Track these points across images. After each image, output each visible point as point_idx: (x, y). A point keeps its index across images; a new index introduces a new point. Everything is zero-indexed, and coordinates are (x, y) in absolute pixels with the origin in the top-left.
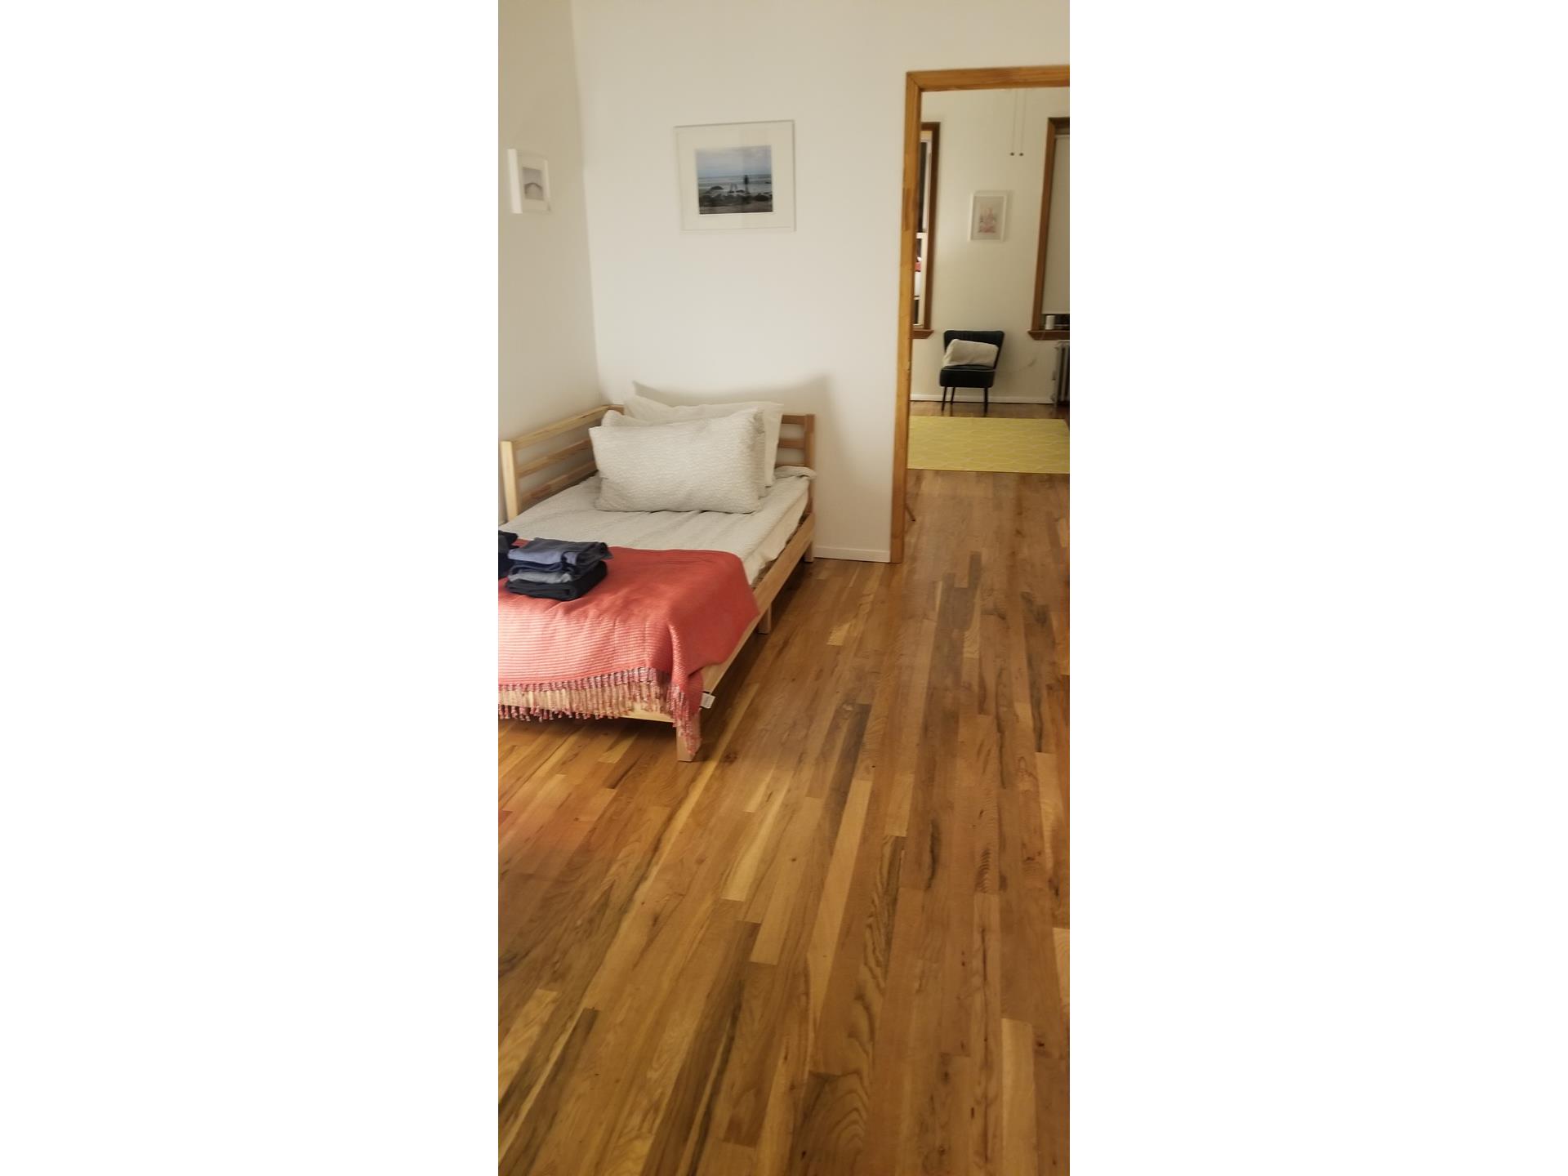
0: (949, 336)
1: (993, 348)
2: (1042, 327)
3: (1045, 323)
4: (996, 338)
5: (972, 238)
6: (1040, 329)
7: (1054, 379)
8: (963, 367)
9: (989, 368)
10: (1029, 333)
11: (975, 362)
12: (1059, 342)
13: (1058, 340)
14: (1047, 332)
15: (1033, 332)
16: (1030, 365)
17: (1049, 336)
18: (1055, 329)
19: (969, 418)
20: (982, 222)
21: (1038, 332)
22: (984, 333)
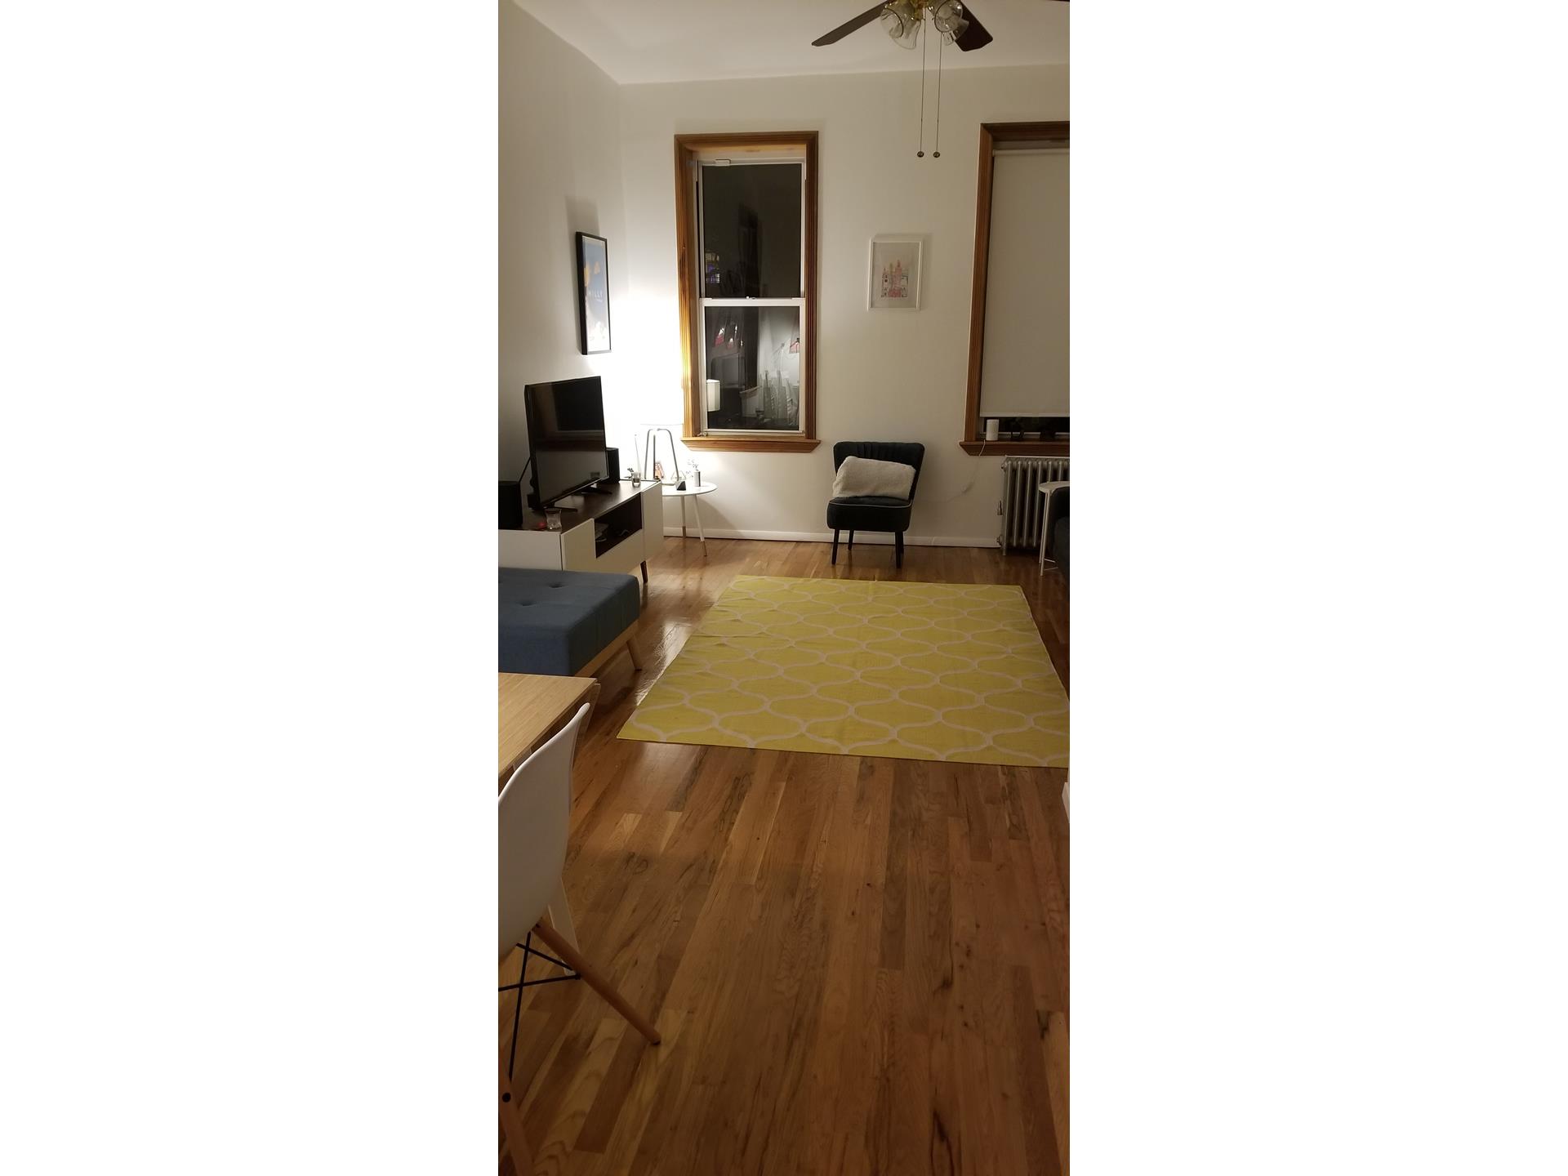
0: (842, 451)
1: (908, 470)
2: (981, 437)
3: (985, 430)
4: (911, 454)
5: (872, 305)
6: (977, 440)
7: (1001, 514)
8: (862, 499)
9: (901, 502)
10: (962, 445)
11: (881, 492)
12: (1008, 459)
13: (1006, 456)
14: (988, 443)
15: (968, 443)
16: (966, 492)
17: (992, 450)
18: (999, 440)
19: (871, 582)
20: (886, 281)
21: (974, 445)
22: (894, 445)
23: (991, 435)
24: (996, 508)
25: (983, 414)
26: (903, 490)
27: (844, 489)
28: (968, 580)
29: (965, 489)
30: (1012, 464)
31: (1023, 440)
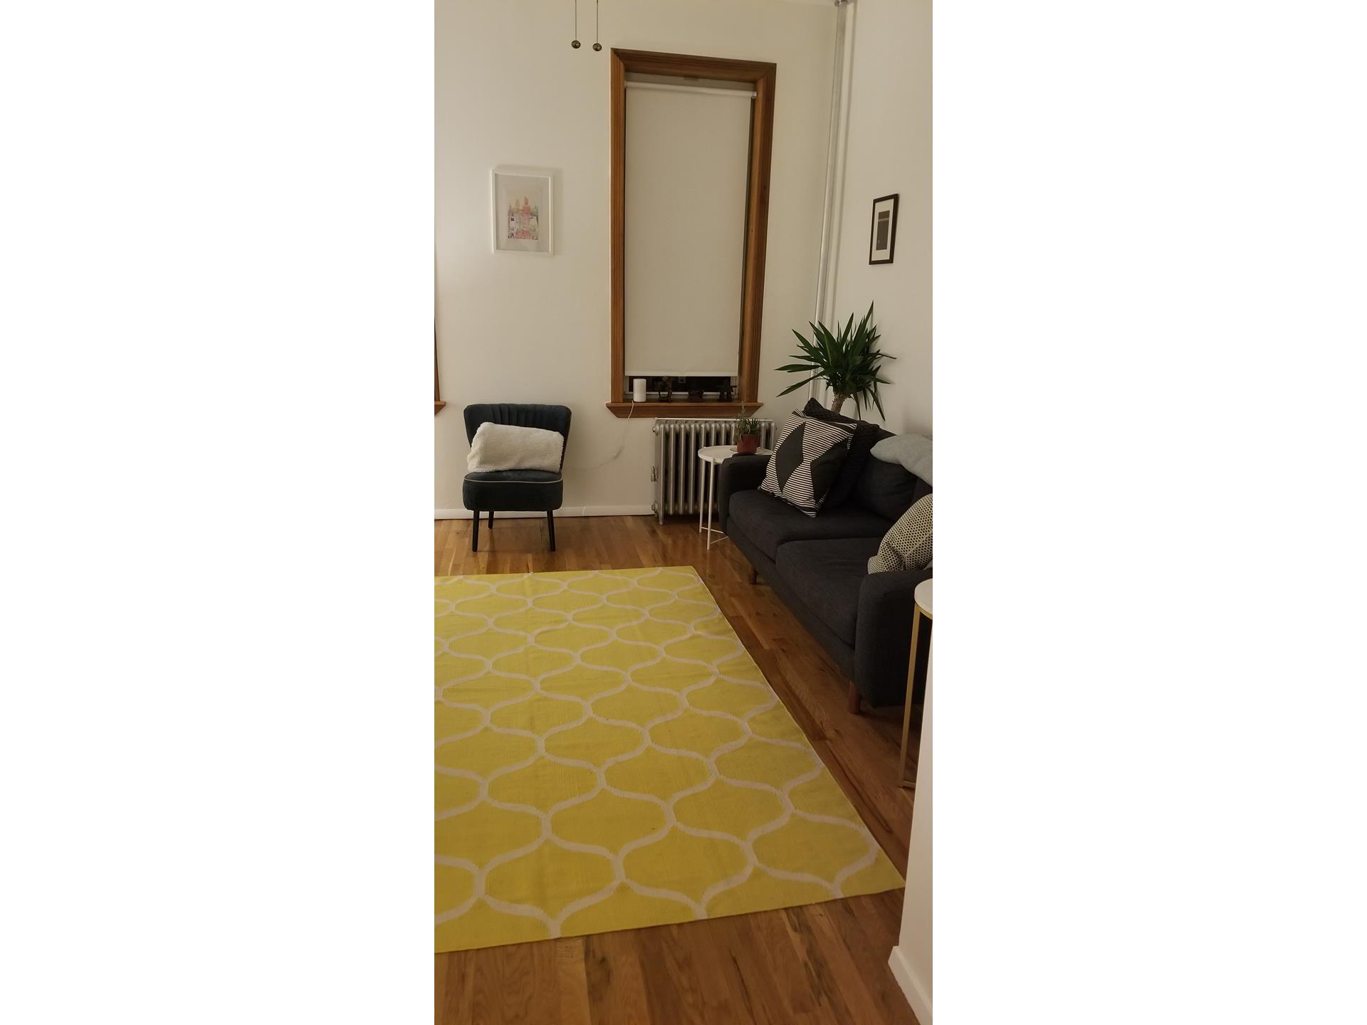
0: (475, 418)
1: (556, 437)
2: (628, 397)
3: (632, 391)
4: (556, 419)
6: (624, 401)
7: (655, 480)
8: (504, 474)
9: (550, 475)
10: (610, 407)
11: (527, 464)
12: (659, 422)
13: (656, 418)
14: (637, 405)
15: (615, 405)
16: (616, 457)
17: (640, 411)
18: (648, 401)
19: (526, 576)
20: (512, 220)
21: (622, 407)
22: (535, 406)
23: (639, 395)
24: (649, 474)
25: (628, 373)
26: (550, 461)
27: (482, 462)
28: (638, 564)
29: (615, 454)
30: (665, 428)
31: (672, 401)
